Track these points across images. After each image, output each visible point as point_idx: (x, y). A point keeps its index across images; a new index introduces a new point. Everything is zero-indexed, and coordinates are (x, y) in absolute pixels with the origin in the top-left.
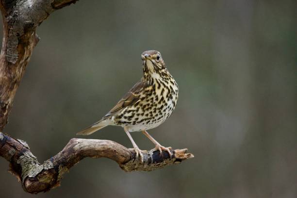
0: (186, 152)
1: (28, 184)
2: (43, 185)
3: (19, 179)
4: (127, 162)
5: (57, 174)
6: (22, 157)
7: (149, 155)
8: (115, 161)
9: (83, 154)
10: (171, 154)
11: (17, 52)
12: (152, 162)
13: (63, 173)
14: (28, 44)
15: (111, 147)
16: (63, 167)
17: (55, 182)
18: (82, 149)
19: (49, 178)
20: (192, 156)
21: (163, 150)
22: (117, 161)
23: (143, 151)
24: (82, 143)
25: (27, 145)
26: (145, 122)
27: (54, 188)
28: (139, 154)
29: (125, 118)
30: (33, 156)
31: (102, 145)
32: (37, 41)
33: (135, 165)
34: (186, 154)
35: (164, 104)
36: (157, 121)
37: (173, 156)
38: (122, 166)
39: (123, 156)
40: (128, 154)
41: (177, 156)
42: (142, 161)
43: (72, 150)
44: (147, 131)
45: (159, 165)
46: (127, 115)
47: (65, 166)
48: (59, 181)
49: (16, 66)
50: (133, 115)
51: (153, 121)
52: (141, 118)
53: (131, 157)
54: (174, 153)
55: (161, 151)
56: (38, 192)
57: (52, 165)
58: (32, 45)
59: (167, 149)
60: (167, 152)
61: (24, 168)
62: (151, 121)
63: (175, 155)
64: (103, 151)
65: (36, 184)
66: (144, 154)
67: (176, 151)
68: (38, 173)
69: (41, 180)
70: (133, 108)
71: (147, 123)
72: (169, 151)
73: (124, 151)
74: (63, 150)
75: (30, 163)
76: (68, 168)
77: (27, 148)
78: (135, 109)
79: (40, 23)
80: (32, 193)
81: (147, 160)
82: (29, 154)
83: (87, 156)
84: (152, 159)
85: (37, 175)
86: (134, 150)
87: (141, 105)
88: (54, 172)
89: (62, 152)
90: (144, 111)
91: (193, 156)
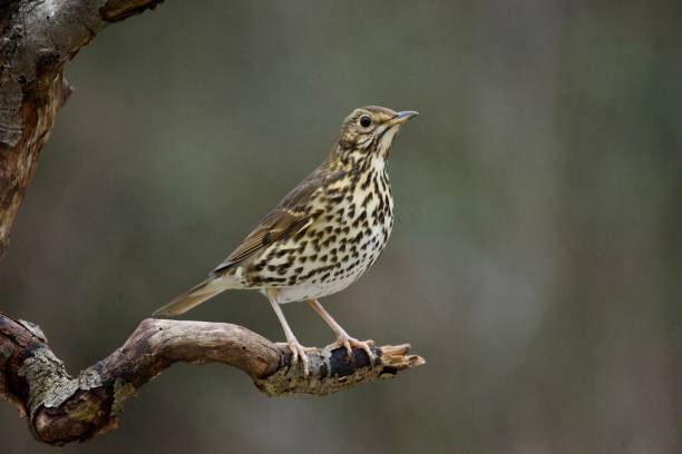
0: (406, 352)
1: (43, 422)
2: (79, 425)
3: (23, 412)
4: (272, 373)
5: (111, 400)
6: (29, 361)
7: (322, 358)
8: (243, 373)
9: (171, 356)
10: (373, 356)
11: (21, 120)
12: (329, 375)
13: (123, 398)
14: (46, 101)
15: (235, 339)
16: (123, 385)
17: (105, 419)
18: (167, 344)
19: (91, 408)
20: (421, 361)
21: (353, 347)
22: (249, 373)
23: (307, 349)
24: (168, 329)
25: (41, 334)
26: (317, 277)
27: (102, 432)
28: (299, 356)
29: (272, 268)
30: (55, 358)
31: (215, 335)
32: (66, 94)
33: (290, 380)
34: (407, 358)
35: (364, 230)
36: (345, 273)
37: (378, 362)
38: (261, 382)
39: (263, 361)
40: (274, 354)
41: (385, 361)
42: (307, 371)
43: (144, 346)
44: (318, 299)
45: (345, 380)
46: (276, 262)
47: (128, 381)
48: (114, 417)
49: (19, 153)
50: (291, 260)
51: (336, 274)
52: (309, 267)
53: (280, 363)
54: (379, 353)
55: (350, 350)
56: (67, 442)
57: (99, 380)
58: (55, 103)
59: (365, 344)
60: (363, 351)
61: (34, 386)
62: (333, 272)
63: (383, 358)
64: (216, 348)
65: (61, 422)
66: (310, 356)
67: (384, 349)
68: (65, 397)
69: (73, 415)
70: (291, 245)
71: (323, 279)
72: (368, 350)
73: (264, 350)
74: (124, 347)
75: (48, 374)
76: (136, 387)
77: (42, 340)
78: (297, 246)
79: (73, 55)
80: (52, 442)
81: (317, 369)
82: (46, 355)
83: (179, 360)
84: (329, 368)
85: (64, 404)
86: (288, 347)
87: (312, 234)
88: (103, 395)
89: (121, 349)
90: (318, 248)
91: (423, 362)
